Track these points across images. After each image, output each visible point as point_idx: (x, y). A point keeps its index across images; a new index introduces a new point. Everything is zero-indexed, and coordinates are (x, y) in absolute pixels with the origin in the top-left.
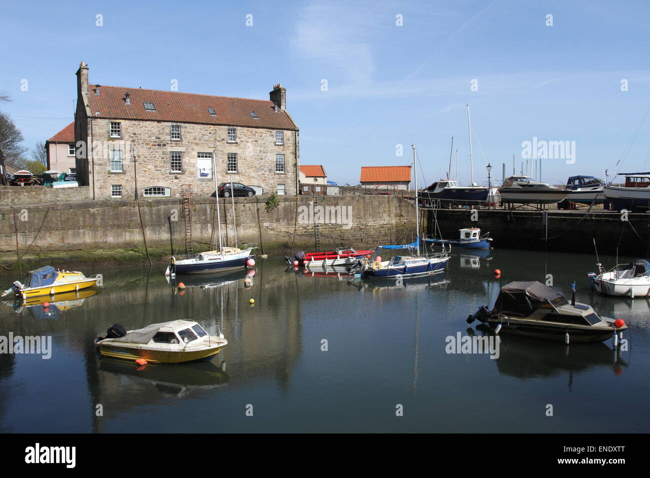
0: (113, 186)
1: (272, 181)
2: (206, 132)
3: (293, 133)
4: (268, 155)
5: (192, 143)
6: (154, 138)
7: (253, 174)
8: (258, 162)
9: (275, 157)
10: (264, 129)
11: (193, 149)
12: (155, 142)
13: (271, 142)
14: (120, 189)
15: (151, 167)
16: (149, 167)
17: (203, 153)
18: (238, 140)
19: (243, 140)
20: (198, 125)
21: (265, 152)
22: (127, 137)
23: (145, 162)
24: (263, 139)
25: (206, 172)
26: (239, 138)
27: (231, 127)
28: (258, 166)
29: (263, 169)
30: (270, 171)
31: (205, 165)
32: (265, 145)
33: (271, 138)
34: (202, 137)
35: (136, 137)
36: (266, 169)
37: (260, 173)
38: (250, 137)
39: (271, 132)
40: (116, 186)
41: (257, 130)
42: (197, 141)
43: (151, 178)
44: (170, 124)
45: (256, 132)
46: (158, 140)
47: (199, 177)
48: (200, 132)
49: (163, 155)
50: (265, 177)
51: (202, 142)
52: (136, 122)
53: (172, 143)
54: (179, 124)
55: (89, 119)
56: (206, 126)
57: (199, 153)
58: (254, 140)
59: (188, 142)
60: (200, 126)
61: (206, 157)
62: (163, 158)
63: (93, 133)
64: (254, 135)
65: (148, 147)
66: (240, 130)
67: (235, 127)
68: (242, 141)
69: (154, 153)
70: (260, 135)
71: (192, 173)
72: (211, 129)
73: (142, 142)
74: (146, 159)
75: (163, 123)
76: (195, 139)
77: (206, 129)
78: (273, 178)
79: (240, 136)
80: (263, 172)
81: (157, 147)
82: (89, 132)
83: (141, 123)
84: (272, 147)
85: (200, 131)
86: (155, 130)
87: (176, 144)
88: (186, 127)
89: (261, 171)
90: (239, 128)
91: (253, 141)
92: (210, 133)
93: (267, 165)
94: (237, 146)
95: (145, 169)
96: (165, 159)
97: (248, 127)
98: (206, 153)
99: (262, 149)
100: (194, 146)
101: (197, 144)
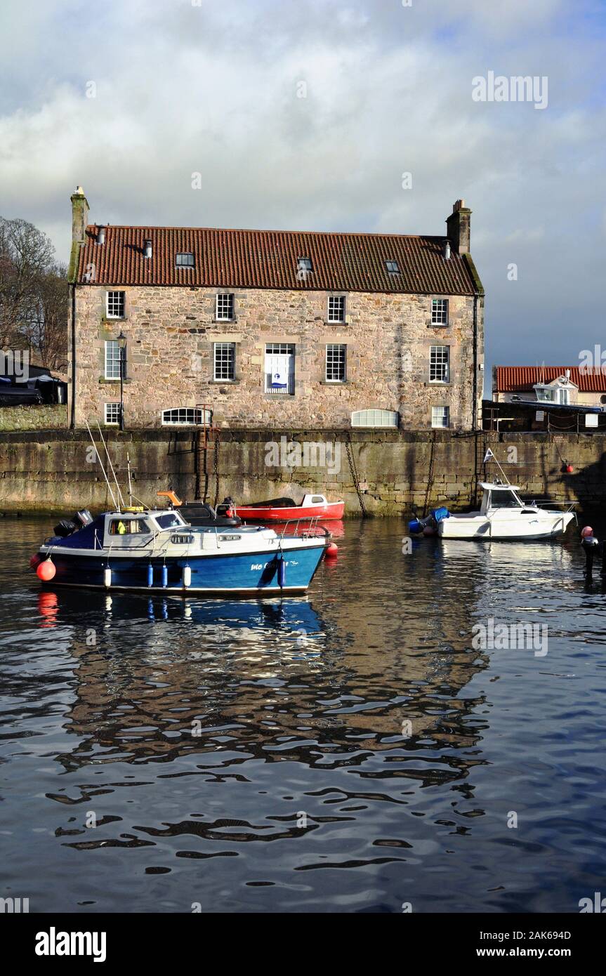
0: (109, 405)
2: (284, 303)
5: (256, 326)
6: (183, 317)
11: (257, 338)
12: (186, 325)
15: (176, 370)
16: (173, 371)
17: (276, 345)
18: (349, 319)
22: (134, 318)
23: (166, 361)
34: (275, 314)
35: (151, 316)
42: (265, 322)
46: (190, 322)
47: (267, 389)
49: (199, 348)
51: (276, 323)
52: (152, 290)
53: (216, 327)
54: (233, 291)
56: (283, 292)
57: (268, 345)
59: (247, 324)
61: (283, 352)
62: (199, 355)
63: (77, 310)
65: (173, 334)
66: (354, 298)
69: (182, 346)
71: (253, 383)
72: (293, 297)
73: (161, 325)
74: (166, 357)
75: (200, 289)
76: (261, 318)
77: (284, 298)
79: (353, 310)
81: (188, 335)
82: (70, 309)
83: (161, 291)
85: (271, 302)
86: (186, 304)
87: (225, 327)
88: (244, 297)
90: (352, 294)
92: (292, 306)
94: (346, 330)
95: (165, 376)
96: (203, 357)
98: (283, 345)
100: (258, 332)
101: (265, 328)
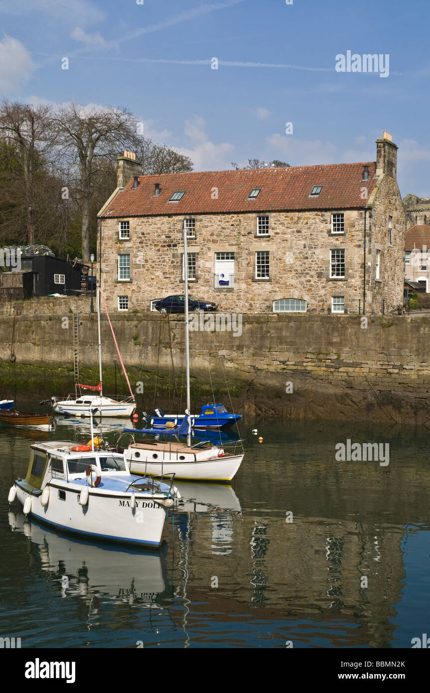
0: (120, 298)
1: (322, 292)
2: (227, 224)
3: (362, 213)
4: (317, 251)
5: (209, 240)
6: (164, 237)
7: (293, 282)
8: (301, 263)
9: (331, 254)
10: (311, 213)
11: (209, 249)
12: (165, 242)
13: (321, 231)
14: (127, 301)
15: (159, 273)
16: (157, 274)
17: (223, 253)
18: (271, 233)
19: (278, 231)
20: (216, 216)
21: (312, 248)
22: (134, 238)
23: (153, 267)
24: (309, 228)
25: (225, 279)
26: (273, 229)
27: (262, 214)
28: (299, 269)
29: (307, 274)
30: (320, 275)
31: (225, 269)
32: (313, 237)
33: (323, 225)
34: (221, 231)
35: (145, 237)
36: (313, 273)
37: (303, 279)
38: (289, 225)
39: (322, 216)
40: (124, 297)
41: (300, 214)
42: (215, 238)
43: (159, 288)
44: (181, 218)
45: (299, 218)
46: (167, 240)
47: (217, 285)
48: (219, 225)
49: (173, 258)
50: (311, 285)
51: (221, 238)
52: (145, 220)
53: (184, 243)
54: (193, 217)
55: (99, 220)
56: (227, 216)
57: (218, 254)
58: (295, 230)
59: (204, 240)
60: (219, 217)
61: (228, 258)
62: (173, 262)
63: (102, 235)
64: (297, 223)
66: (274, 216)
67: (267, 214)
68: (277, 233)
69: (163, 256)
70: (306, 221)
71: (207, 281)
72: (234, 219)
73: (150, 242)
74: (153, 264)
75: (174, 217)
76: (212, 235)
77: (227, 220)
78: (323, 287)
79: (273, 225)
80: (308, 278)
81: (166, 248)
82: (99, 235)
83: (151, 220)
84: (323, 238)
85: (219, 223)
86: (165, 227)
87: (189, 242)
88: (201, 220)
89: (305, 277)
90: (273, 214)
91: (293, 232)
92: (232, 225)
93: (314, 266)
94: (269, 241)
95: (153, 277)
96: (175, 264)
97: (287, 211)
98: (228, 253)
99: (307, 242)
100: (211, 245)
101: (214, 241)
